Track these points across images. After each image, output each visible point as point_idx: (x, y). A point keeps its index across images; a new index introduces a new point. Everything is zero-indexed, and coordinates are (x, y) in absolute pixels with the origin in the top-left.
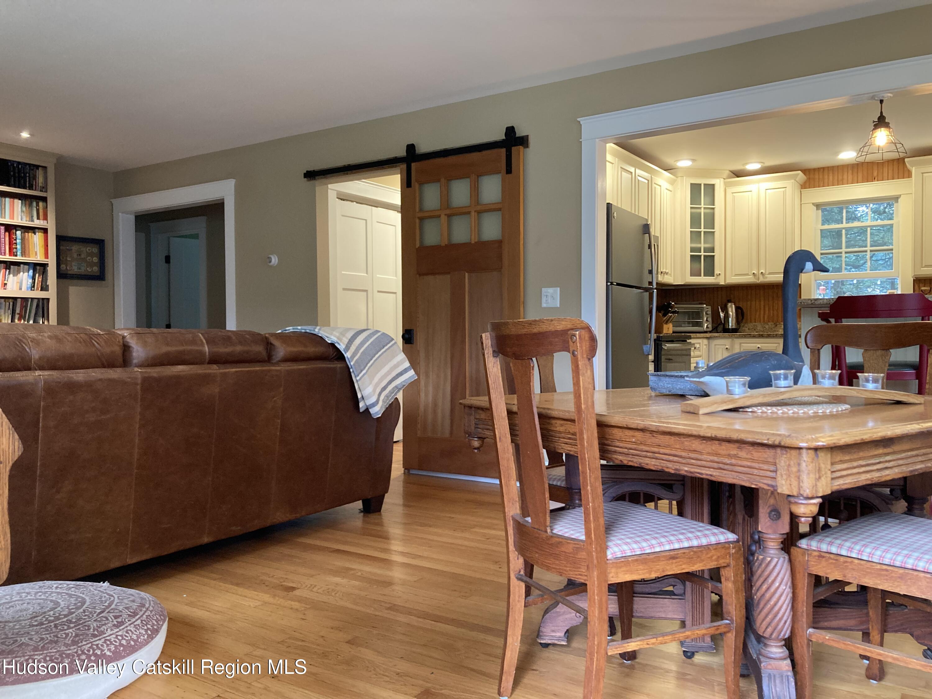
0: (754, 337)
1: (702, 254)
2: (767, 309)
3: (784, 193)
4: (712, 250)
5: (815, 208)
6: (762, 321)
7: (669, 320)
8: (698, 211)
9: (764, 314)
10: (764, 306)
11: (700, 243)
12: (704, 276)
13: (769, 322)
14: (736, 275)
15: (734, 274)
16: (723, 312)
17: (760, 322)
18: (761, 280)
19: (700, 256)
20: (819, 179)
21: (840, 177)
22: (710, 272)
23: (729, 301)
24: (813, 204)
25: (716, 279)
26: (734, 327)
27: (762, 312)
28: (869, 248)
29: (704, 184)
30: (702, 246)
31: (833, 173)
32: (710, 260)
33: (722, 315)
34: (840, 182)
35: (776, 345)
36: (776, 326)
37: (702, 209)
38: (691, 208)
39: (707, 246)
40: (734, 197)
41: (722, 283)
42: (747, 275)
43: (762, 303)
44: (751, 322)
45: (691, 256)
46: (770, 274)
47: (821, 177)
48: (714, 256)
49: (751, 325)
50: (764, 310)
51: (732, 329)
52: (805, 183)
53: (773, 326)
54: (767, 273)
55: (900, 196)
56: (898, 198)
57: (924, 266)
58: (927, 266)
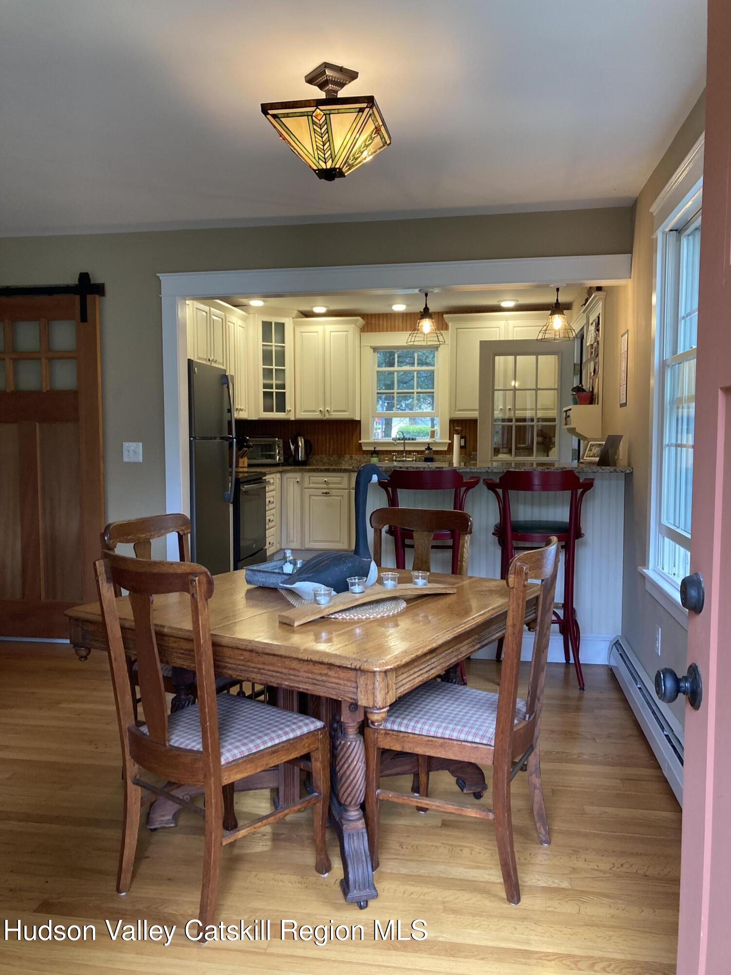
0: (321, 471)
1: (274, 390)
2: (332, 442)
3: (347, 336)
4: (283, 386)
5: (372, 351)
6: (328, 453)
7: (244, 454)
8: (269, 348)
9: (330, 448)
10: (329, 440)
11: (272, 379)
12: (276, 412)
13: (334, 454)
14: (305, 411)
15: (303, 410)
16: (293, 444)
18: (327, 417)
19: (272, 392)
20: (375, 324)
21: (393, 325)
22: (281, 408)
23: (299, 435)
24: (371, 347)
25: (287, 414)
26: (303, 460)
27: (328, 445)
28: (415, 390)
29: (275, 323)
30: (274, 382)
31: (386, 320)
32: (282, 397)
33: (292, 447)
34: (393, 329)
35: (340, 478)
36: (340, 458)
37: (274, 346)
38: (263, 345)
39: (279, 382)
40: (302, 336)
41: (293, 418)
42: (315, 411)
43: (328, 436)
44: (318, 454)
45: (264, 392)
46: (335, 411)
47: (377, 322)
48: (285, 393)
49: (318, 457)
50: (330, 443)
51: (302, 461)
52: (364, 327)
53: (337, 458)
54: (332, 410)
55: (440, 345)
56: (438, 347)
57: (457, 410)
58: (459, 410)
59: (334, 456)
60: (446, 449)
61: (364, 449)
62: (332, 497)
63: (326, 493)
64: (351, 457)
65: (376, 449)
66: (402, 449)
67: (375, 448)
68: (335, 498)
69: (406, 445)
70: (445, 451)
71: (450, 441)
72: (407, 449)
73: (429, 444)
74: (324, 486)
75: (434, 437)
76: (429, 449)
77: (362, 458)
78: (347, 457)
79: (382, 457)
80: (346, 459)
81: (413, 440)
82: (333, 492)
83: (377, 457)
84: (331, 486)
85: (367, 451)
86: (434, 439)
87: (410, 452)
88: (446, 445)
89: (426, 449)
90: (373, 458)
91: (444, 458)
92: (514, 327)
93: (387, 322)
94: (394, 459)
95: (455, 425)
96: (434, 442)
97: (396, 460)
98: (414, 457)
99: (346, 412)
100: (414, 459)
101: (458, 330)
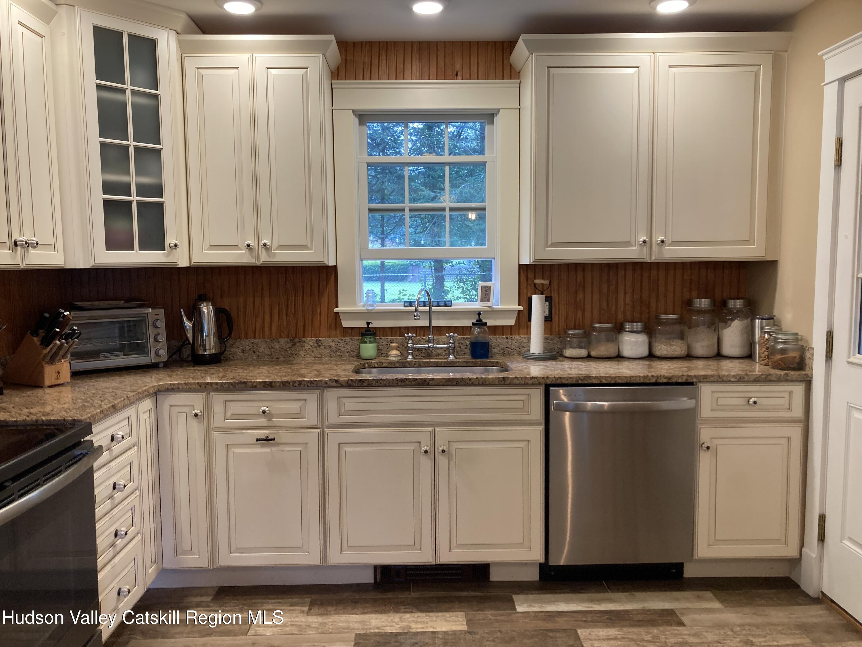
0: (254, 387)
1: (134, 198)
2: (276, 311)
3: (304, 78)
4: (158, 190)
5: (357, 120)
6: (267, 332)
7: (56, 354)
8: (118, 97)
9: (271, 323)
10: (270, 305)
11: (128, 173)
12: (141, 248)
13: (280, 337)
14: (213, 247)
15: (207, 246)
16: (189, 319)
17: (264, 338)
18: (265, 259)
19: (130, 203)
20: (363, 63)
22: (154, 239)
23: (203, 298)
24: (354, 111)
25: (168, 255)
26: (213, 352)
27: (267, 318)
28: (447, 204)
29: (130, 36)
30: (133, 179)
31: (387, 55)
32: (154, 214)
33: (188, 324)
35: (300, 404)
36: (294, 344)
37: (129, 93)
38: (99, 87)
39: (145, 180)
40: (201, 78)
41: (184, 263)
42: (235, 247)
43: (267, 300)
44: (247, 338)
45: (106, 202)
46: (282, 247)
47: (366, 60)
48: (161, 205)
49: (246, 343)
50: (271, 313)
51: (211, 355)
52: (338, 69)
53: (290, 345)
54: (276, 245)
55: (498, 110)
56: (493, 114)
57: (550, 243)
58: (555, 244)
59: (282, 341)
60: (511, 322)
61: (346, 324)
62: (281, 448)
63: (266, 439)
64: (318, 341)
65: (371, 325)
66: (424, 323)
67: (368, 323)
68: (287, 449)
69: (433, 317)
70: (511, 326)
71: (521, 308)
72: (435, 323)
73: (479, 314)
74: (262, 421)
75: (489, 300)
76: (480, 323)
77: (342, 344)
78: (310, 341)
79: (384, 341)
80: (307, 347)
81: (446, 305)
82: (283, 435)
83: (375, 342)
84: (276, 421)
85: (352, 328)
86: (489, 304)
87: (440, 330)
88: (516, 316)
89: (473, 324)
90: (366, 342)
91: (510, 341)
92: (670, 67)
93: (387, 60)
94: (409, 345)
95: (531, 275)
96: (488, 309)
97: (414, 349)
98: (451, 341)
99: (308, 249)
100: (450, 344)
101: (551, 69)
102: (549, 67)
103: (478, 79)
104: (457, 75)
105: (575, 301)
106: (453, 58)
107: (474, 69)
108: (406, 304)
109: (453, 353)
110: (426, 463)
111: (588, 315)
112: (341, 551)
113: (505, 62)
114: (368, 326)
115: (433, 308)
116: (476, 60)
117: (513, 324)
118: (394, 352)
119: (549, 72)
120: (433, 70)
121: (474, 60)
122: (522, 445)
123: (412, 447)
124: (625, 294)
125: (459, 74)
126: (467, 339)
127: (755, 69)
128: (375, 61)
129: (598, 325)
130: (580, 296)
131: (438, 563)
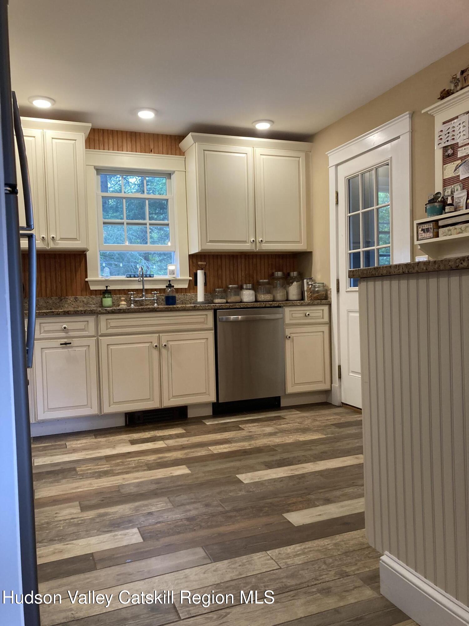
2: (49, 281)
3: (74, 146)
5: (96, 172)
6: (44, 293)
9: (46, 287)
10: (45, 277)
13: (52, 296)
17: (41, 296)
18: (52, 246)
21: (120, 143)
24: (95, 167)
28: (147, 221)
34: (120, 148)
35: (84, 323)
36: (61, 300)
43: (43, 274)
46: (62, 239)
47: (101, 139)
50: (46, 282)
53: (58, 301)
54: (58, 238)
55: (174, 172)
56: (170, 174)
57: (208, 241)
58: (211, 241)
59: (54, 298)
60: (186, 286)
61: (92, 288)
62: (74, 349)
63: (66, 344)
64: (76, 298)
65: (109, 288)
66: (141, 287)
68: (77, 349)
69: (145, 283)
70: (186, 288)
71: (191, 278)
72: (147, 287)
73: (170, 281)
74: (63, 334)
75: (174, 274)
76: (170, 286)
77: (90, 300)
78: (71, 299)
80: (69, 301)
81: (150, 277)
82: (75, 342)
83: (111, 297)
84: (71, 334)
85: (96, 290)
86: (174, 276)
87: (147, 291)
88: (188, 283)
89: (166, 286)
90: (106, 297)
91: (185, 296)
92: (261, 155)
93: (113, 140)
94: (132, 299)
95: (195, 261)
96: (174, 279)
97: (134, 300)
98: (155, 296)
99: (78, 240)
100: (155, 298)
101: (205, 151)
102: (204, 150)
103: (163, 154)
104: (151, 151)
105: (218, 274)
106: (149, 142)
107: (161, 148)
108: (128, 276)
109: (157, 303)
110: (155, 353)
111: (224, 282)
112: (110, 406)
113: (177, 146)
114: (107, 288)
115: (144, 278)
116: (161, 143)
117: (187, 287)
118: (123, 303)
119: (204, 152)
120: (138, 148)
121: (160, 144)
122: (204, 341)
123: (147, 345)
124: (241, 271)
125: (153, 151)
126: (163, 295)
127: (297, 159)
128: (106, 140)
129: (230, 286)
130: (220, 272)
131: (163, 407)
